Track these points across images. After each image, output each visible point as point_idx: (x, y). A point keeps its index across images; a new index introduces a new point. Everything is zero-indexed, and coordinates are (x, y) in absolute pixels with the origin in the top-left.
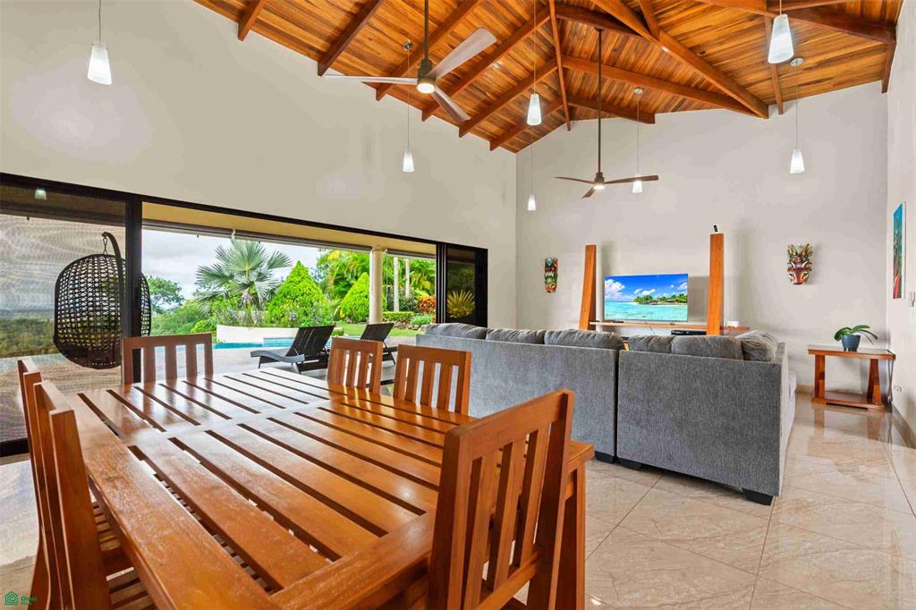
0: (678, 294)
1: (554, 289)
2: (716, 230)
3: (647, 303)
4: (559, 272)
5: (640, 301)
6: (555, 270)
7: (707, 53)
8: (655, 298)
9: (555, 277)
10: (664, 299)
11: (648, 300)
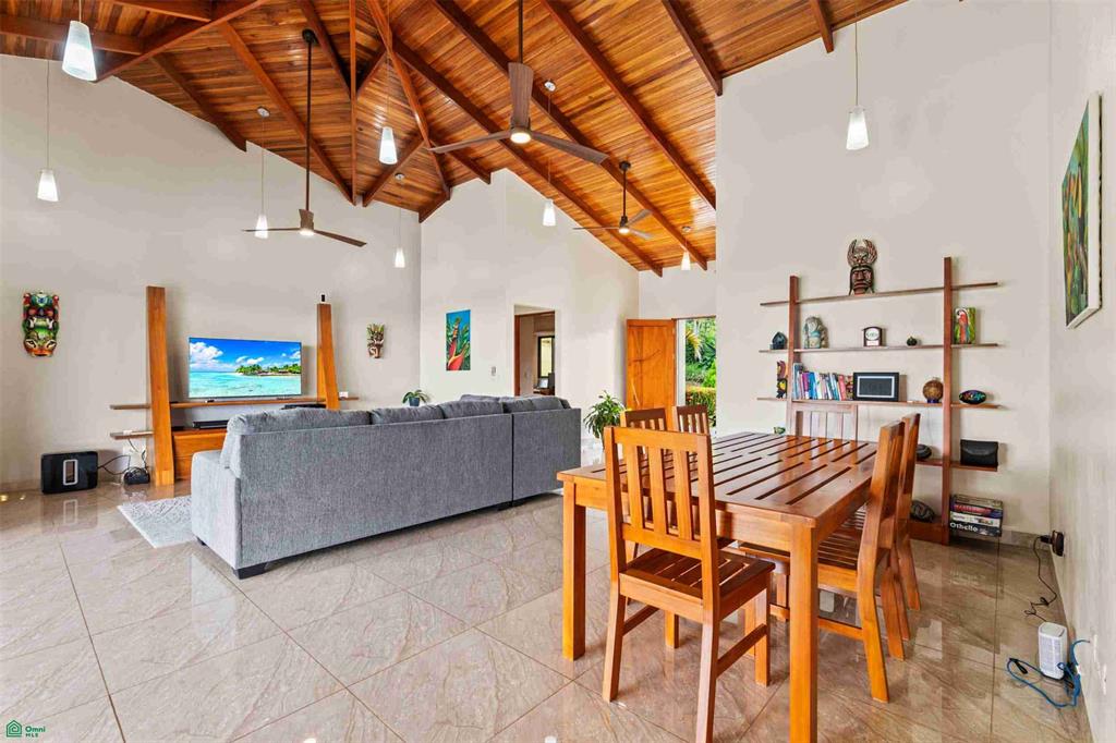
0: (290, 364)
1: (51, 351)
2: (323, 300)
3: (254, 374)
4: (61, 319)
5: (244, 371)
6: (54, 317)
7: (364, 132)
8: (264, 367)
9: (55, 328)
10: (274, 369)
11: (255, 370)
